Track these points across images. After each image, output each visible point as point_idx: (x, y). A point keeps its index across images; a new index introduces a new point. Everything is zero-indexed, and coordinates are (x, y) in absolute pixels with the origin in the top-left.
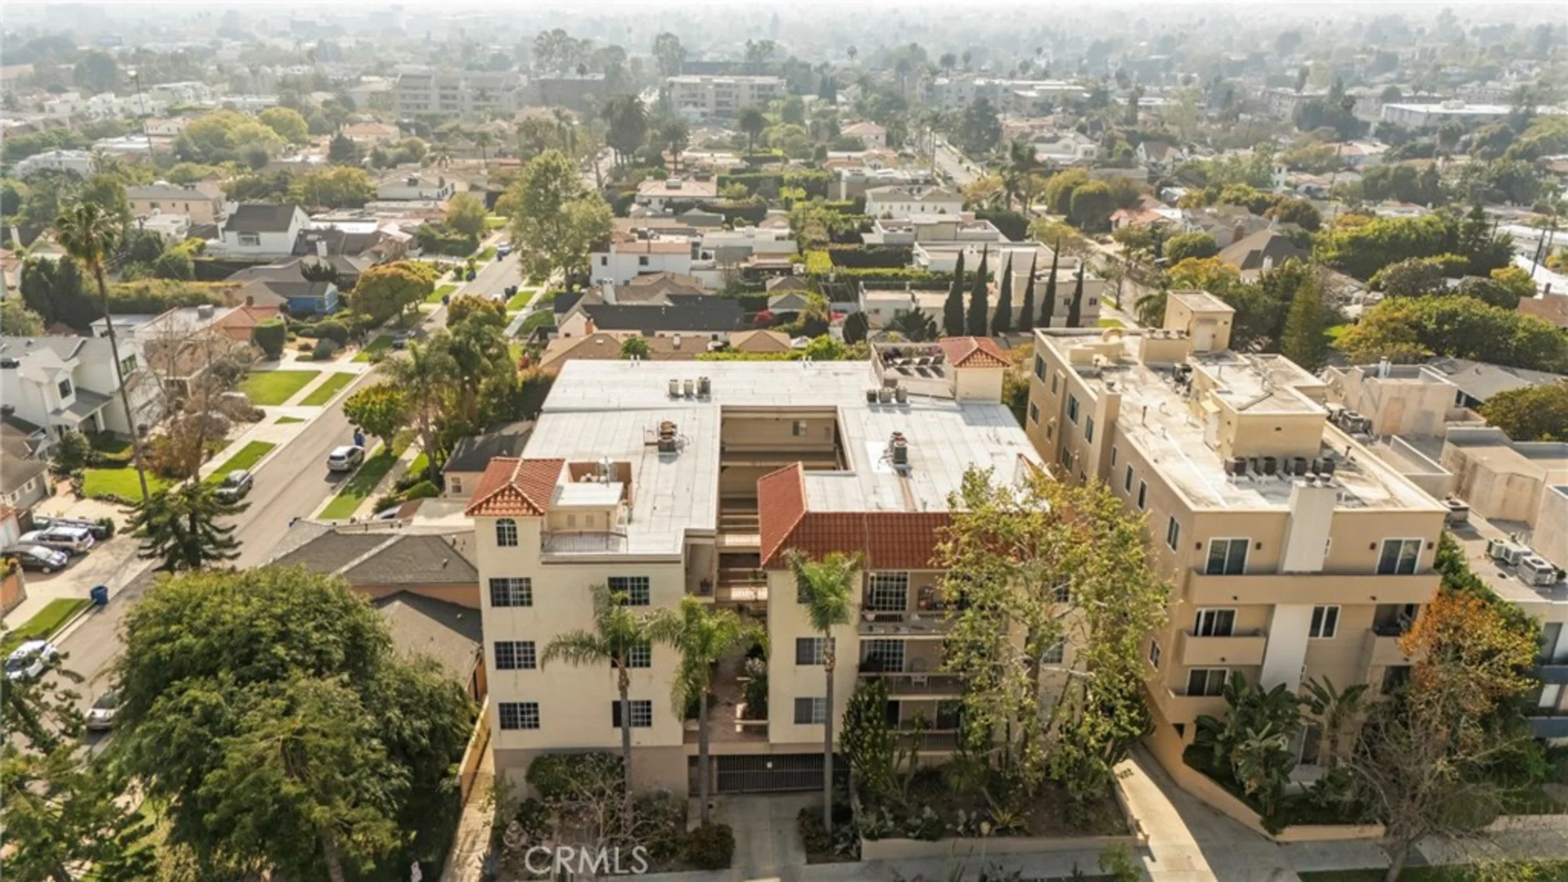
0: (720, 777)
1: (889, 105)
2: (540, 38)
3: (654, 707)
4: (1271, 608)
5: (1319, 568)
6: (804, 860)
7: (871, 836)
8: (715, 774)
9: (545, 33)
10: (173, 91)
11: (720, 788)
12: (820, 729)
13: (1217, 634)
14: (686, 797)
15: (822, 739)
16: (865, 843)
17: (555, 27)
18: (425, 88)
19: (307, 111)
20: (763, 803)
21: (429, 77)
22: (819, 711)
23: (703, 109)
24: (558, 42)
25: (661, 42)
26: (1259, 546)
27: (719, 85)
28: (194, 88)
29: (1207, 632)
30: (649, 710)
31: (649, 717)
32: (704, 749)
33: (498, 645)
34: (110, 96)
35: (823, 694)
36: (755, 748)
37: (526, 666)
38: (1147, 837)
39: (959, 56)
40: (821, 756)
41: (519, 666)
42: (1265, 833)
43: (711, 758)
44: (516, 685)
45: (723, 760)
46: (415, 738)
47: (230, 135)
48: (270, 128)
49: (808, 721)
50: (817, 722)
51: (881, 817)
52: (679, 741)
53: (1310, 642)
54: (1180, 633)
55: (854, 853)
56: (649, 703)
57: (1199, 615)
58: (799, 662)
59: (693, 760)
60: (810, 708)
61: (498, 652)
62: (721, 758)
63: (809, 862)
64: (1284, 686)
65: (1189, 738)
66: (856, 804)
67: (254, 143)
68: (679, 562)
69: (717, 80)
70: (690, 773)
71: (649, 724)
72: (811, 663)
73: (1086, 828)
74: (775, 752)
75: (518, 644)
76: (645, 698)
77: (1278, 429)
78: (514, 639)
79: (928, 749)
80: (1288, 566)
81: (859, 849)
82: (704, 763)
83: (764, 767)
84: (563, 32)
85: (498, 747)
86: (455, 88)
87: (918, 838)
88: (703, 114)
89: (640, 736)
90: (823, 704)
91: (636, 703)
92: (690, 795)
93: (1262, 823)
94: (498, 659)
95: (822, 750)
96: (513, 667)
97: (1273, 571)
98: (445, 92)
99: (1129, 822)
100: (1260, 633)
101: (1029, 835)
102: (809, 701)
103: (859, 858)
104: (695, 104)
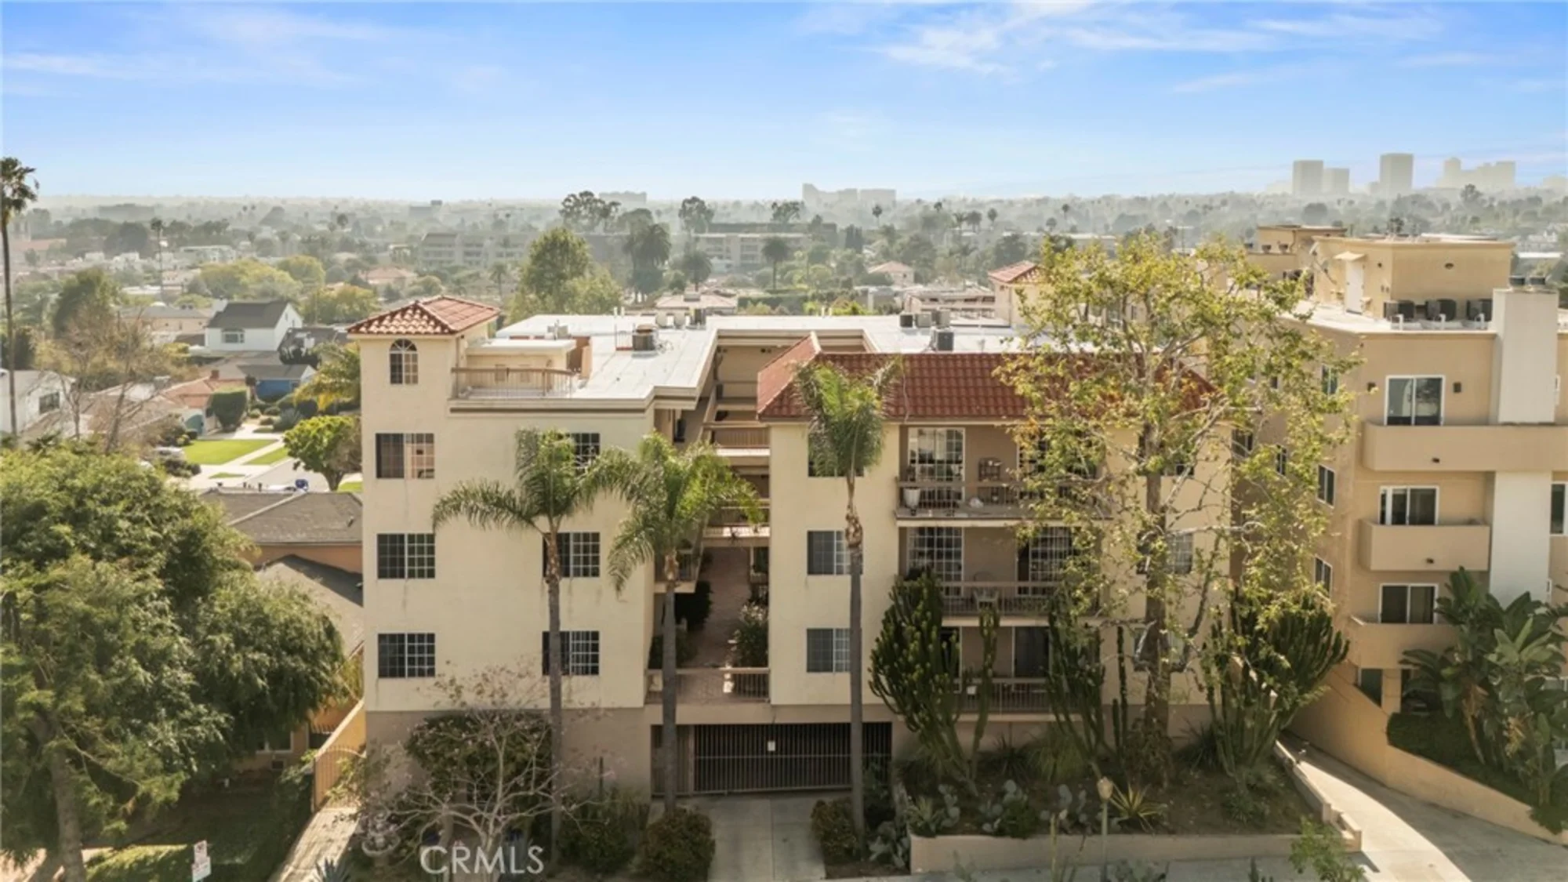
0: (699, 764)
1: (916, 247)
2: (567, 200)
3: (602, 642)
4: (1489, 478)
5: (1551, 419)
6: (823, 875)
7: (925, 832)
8: (691, 760)
9: (573, 196)
10: (199, 253)
11: (699, 786)
12: (845, 678)
13: (1413, 522)
14: (648, 800)
15: (847, 699)
16: (917, 843)
17: (582, 190)
18: (450, 246)
19: (328, 264)
20: (760, 807)
21: (454, 236)
22: (841, 650)
23: (728, 262)
24: (585, 204)
25: (688, 206)
26: (1457, 388)
27: (743, 239)
28: (221, 251)
29: (1399, 519)
30: (596, 648)
31: (595, 659)
32: (669, 714)
33: (382, 538)
34: (135, 256)
35: (846, 624)
36: (749, 713)
37: (421, 575)
38: (1358, 835)
39: (984, 213)
40: (843, 730)
41: (412, 575)
42: (1543, 832)
43: (682, 730)
44: (404, 603)
45: (703, 732)
46: (248, 679)
47: (244, 279)
48: (287, 275)
49: (828, 668)
50: (839, 670)
51: (939, 805)
52: (640, 703)
53: (1552, 540)
54: (1361, 528)
55: (899, 862)
56: (595, 635)
57: (1384, 497)
58: (811, 571)
59: (657, 731)
60: (828, 645)
61: (381, 551)
62: (702, 730)
63: (829, 876)
64: (1527, 595)
65: (1392, 702)
66: (899, 792)
67: (267, 283)
68: (642, 411)
69: (742, 235)
70: (653, 760)
71: (595, 671)
72: (829, 572)
73: (1257, 824)
74: (780, 720)
75: (411, 538)
76: (590, 628)
77: (1449, 266)
78: (406, 531)
79: (1004, 712)
80: (1503, 417)
81: (907, 853)
82: (670, 738)
83: (764, 750)
84: (591, 194)
85: (372, 708)
86: (480, 245)
87: (1000, 833)
88: (728, 266)
89: (580, 691)
90: (845, 639)
91: (577, 635)
92: (654, 797)
93: (1534, 817)
94: (381, 563)
95: (844, 718)
96: (402, 576)
97: (1485, 421)
98: (470, 249)
99: (1325, 817)
100: (1481, 520)
101: (1171, 832)
102: (827, 633)
103: (906, 870)
104: (721, 257)
